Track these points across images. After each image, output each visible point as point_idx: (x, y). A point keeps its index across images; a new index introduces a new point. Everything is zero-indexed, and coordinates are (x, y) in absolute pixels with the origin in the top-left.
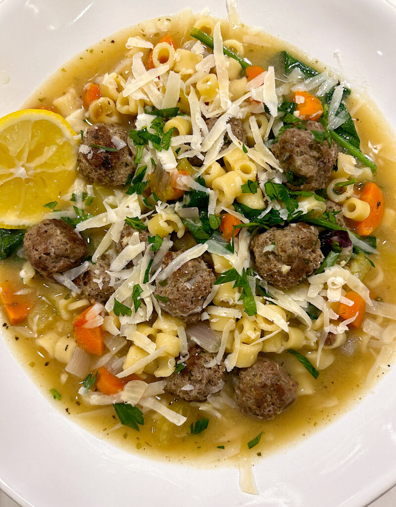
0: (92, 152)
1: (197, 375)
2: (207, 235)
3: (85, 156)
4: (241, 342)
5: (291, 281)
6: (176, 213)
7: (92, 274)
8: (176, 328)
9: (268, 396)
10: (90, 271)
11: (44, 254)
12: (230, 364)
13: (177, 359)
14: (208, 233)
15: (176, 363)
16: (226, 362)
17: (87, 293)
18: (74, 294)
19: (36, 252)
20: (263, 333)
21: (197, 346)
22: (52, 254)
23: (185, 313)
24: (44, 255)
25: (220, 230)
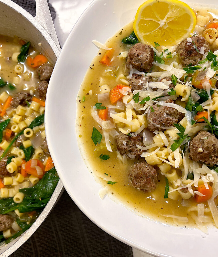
0: (190, 44)
1: (131, 143)
2: (192, 109)
3: (187, 42)
4: (156, 153)
5: (197, 157)
6: (191, 91)
7: (141, 78)
8: (143, 124)
9: (142, 178)
10: (142, 76)
11: (137, 54)
12: (144, 155)
13: (131, 133)
14: (193, 109)
16: (144, 153)
17: (132, 81)
18: (128, 77)
19: (136, 51)
20: (167, 160)
21: (142, 138)
22: (139, 57)
23: (153, 122)
24: (137, 55)
25: (197, 113)
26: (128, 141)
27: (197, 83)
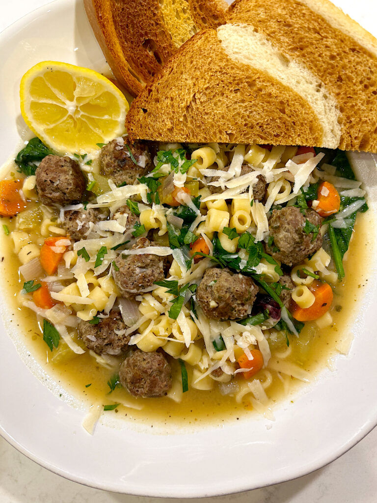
1: (104, 332)
2: (178, 244)
4: (151, 331)
5: (214, 315)
6: (166, 216)
7: (79, 216)
8: (111, 292)
9: (143, 380)
10: (80, 212)
11: (50, 180)
12: (134, 341)
13: (98, 313)
14: (180, 243)
15: (97, 315)
16: (132, 338)
17: (67, 226)
18: (59, 221)
19: (45, 175)
20: (172, 336)
21: (120, 314)
22: (55, 185)
23: (124, 287)
24: (49, 182)
25: (190, 246)
26: (97, 333)
27: (168, 199)
